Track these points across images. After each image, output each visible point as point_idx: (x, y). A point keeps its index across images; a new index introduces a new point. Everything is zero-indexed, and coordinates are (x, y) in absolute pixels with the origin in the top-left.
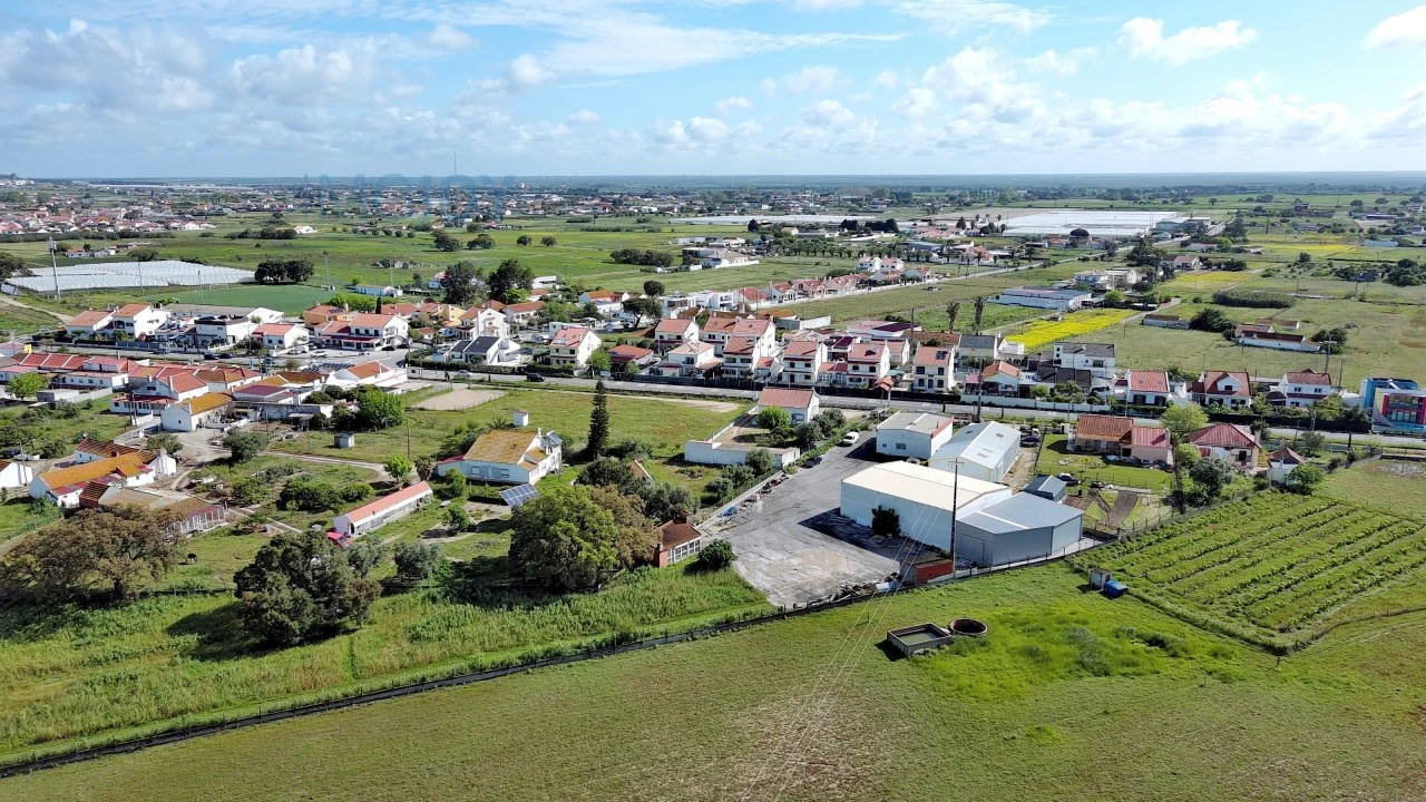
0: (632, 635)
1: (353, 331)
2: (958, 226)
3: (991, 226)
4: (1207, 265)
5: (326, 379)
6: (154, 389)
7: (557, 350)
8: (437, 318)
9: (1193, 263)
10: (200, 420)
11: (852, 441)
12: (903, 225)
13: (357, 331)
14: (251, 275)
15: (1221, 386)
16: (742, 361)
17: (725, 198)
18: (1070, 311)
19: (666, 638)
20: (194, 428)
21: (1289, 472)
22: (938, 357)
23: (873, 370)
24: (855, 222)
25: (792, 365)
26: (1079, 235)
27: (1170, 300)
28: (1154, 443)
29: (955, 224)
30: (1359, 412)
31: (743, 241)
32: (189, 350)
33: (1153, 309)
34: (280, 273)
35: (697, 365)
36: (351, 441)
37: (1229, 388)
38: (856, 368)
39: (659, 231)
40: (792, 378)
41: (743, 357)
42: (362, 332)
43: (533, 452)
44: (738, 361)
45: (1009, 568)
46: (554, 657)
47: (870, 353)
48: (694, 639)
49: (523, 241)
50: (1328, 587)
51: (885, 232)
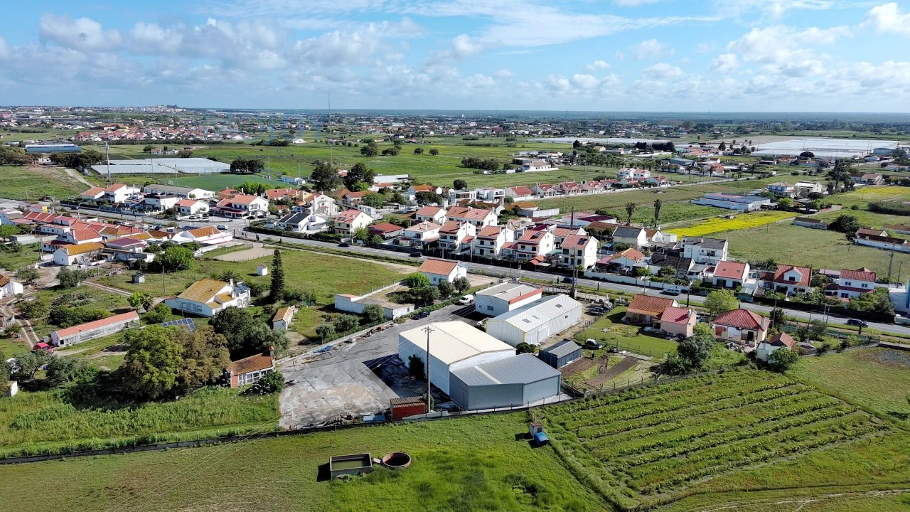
0: (150, 440)
1: (233, 206)
2: (720, 148)
3: (744, 148)
4: (887, 180)
5: (172, 237)
6: (66, 237)
7: (339, 224)
8: (295, 199)
9: (877, 179)
10: (76, 259)
11: (464, 301)
12: (679, 147)
13: (235, 206)
14: (228, 167)
15: (787, 278)
16: (451, 238)
17: (580, 126)
18: (747, 212)
19: (177, 444)
20: (70, 264)
21: (770, 353)
22: (579, 243)
23: (534, 249)
24: (645, 144)
25: (482, 243)
26: (807, 155)
27: (830, 207)
28: (677, 320)
29: (717, 146)
30: (886, 306)
31: (561, 154)
32: (135, 213)
33: (814, 212)
34: (244, 167)
35: (422, 239)
36: (142, 279)
37: (792, 279)
38: (523, 247)
39: (514, 146)
40: (482, 252)
41: (451, 235)
42: (238, 206)
43: (222, 296)
44: (448, 238)
45: (477, 414)
46: (85, 451)
47: (534, 237)
48: (199, 446)
49: (418, 151)
50: (717, 458)
51: (665, 151)
